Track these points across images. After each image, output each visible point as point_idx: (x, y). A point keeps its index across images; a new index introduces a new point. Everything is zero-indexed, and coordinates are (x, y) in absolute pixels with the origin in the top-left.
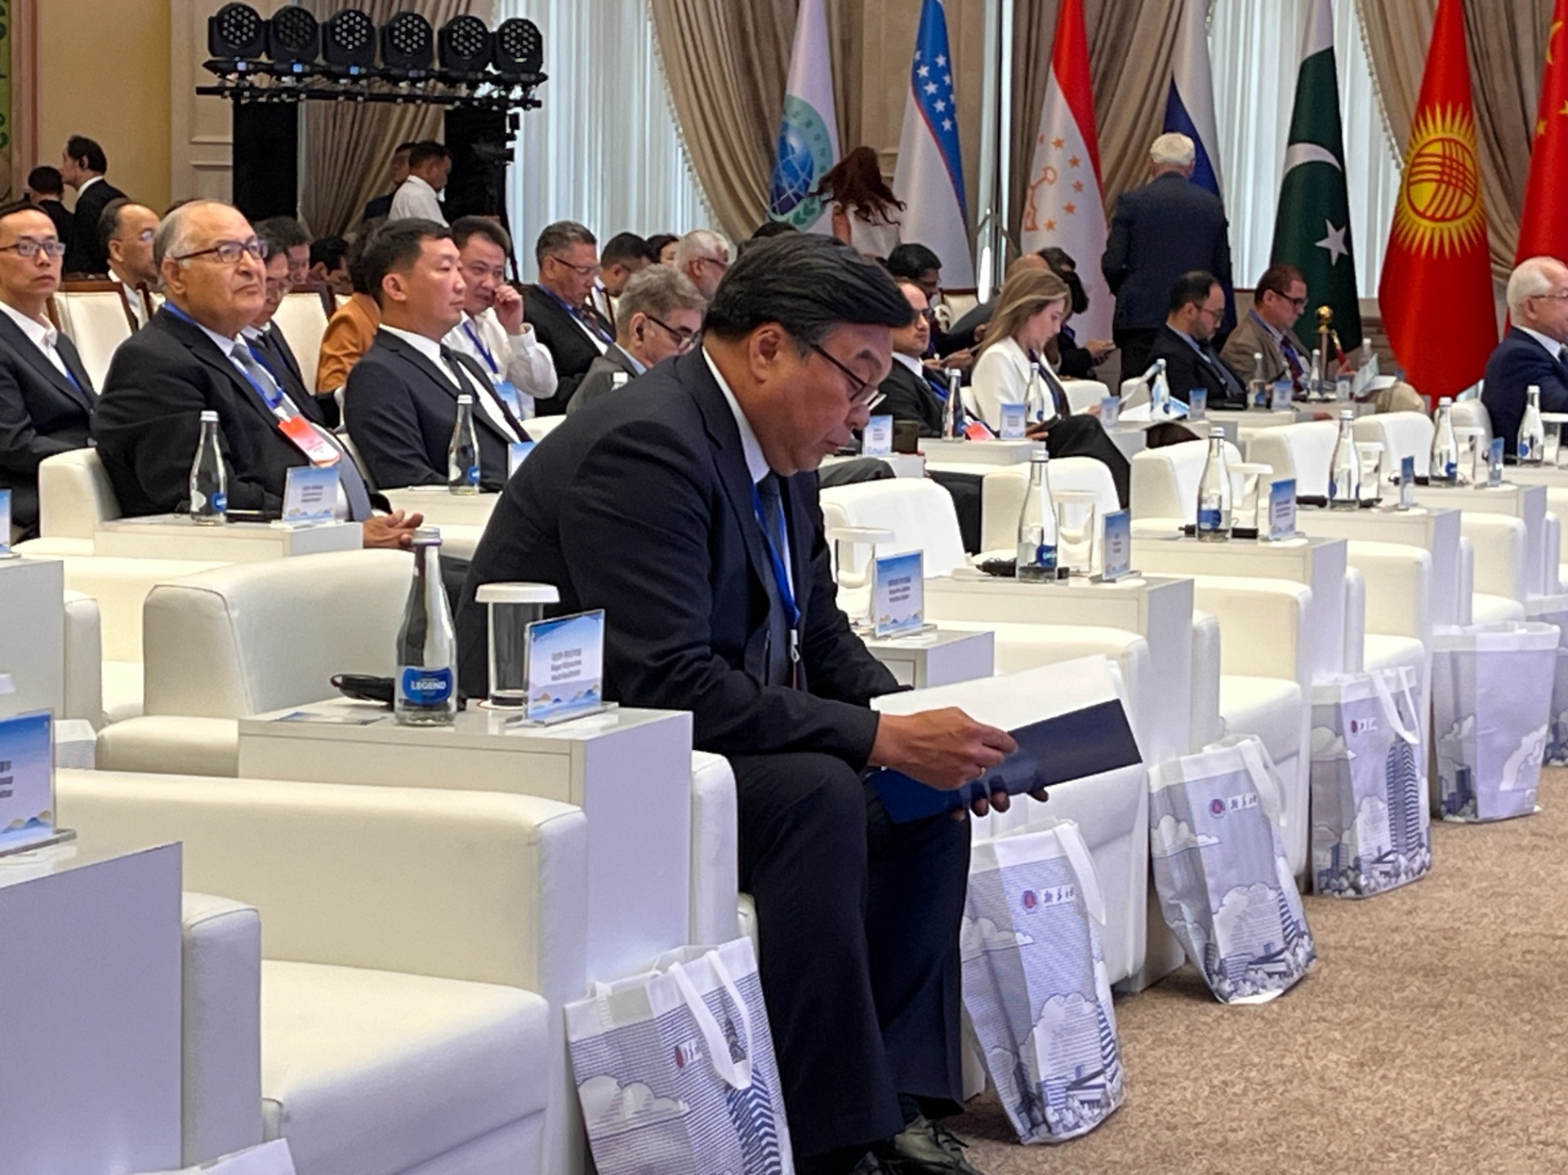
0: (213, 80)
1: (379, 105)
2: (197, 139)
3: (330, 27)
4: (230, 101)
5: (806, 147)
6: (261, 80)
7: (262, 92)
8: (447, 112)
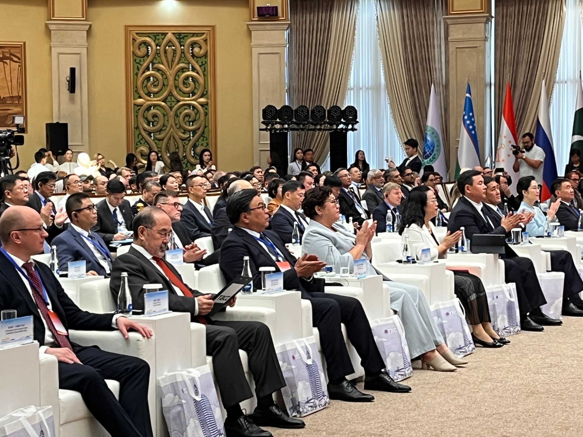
0: (264, 127)
1: (312, 132)
2: (261, 142)
3: (296, 111)
4: (269, 132)
5: (432, 139)
6: (278, 126)
7: (278, 129)
8: (330, 133)
